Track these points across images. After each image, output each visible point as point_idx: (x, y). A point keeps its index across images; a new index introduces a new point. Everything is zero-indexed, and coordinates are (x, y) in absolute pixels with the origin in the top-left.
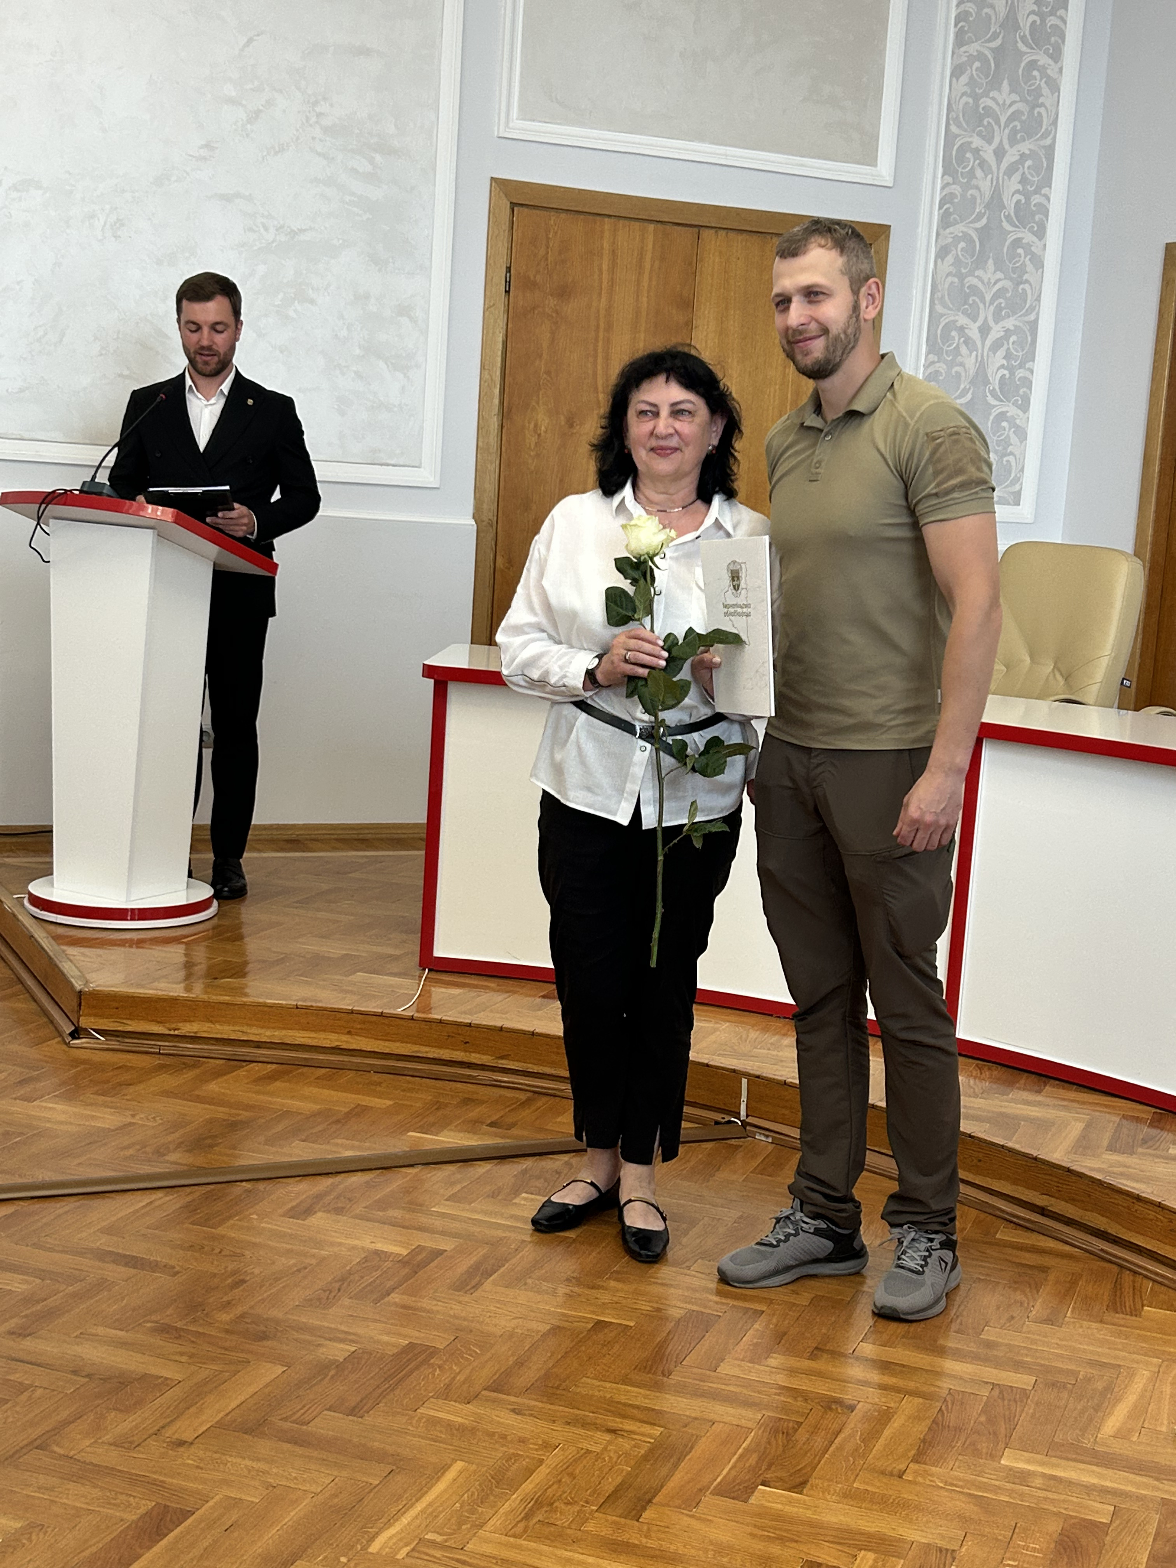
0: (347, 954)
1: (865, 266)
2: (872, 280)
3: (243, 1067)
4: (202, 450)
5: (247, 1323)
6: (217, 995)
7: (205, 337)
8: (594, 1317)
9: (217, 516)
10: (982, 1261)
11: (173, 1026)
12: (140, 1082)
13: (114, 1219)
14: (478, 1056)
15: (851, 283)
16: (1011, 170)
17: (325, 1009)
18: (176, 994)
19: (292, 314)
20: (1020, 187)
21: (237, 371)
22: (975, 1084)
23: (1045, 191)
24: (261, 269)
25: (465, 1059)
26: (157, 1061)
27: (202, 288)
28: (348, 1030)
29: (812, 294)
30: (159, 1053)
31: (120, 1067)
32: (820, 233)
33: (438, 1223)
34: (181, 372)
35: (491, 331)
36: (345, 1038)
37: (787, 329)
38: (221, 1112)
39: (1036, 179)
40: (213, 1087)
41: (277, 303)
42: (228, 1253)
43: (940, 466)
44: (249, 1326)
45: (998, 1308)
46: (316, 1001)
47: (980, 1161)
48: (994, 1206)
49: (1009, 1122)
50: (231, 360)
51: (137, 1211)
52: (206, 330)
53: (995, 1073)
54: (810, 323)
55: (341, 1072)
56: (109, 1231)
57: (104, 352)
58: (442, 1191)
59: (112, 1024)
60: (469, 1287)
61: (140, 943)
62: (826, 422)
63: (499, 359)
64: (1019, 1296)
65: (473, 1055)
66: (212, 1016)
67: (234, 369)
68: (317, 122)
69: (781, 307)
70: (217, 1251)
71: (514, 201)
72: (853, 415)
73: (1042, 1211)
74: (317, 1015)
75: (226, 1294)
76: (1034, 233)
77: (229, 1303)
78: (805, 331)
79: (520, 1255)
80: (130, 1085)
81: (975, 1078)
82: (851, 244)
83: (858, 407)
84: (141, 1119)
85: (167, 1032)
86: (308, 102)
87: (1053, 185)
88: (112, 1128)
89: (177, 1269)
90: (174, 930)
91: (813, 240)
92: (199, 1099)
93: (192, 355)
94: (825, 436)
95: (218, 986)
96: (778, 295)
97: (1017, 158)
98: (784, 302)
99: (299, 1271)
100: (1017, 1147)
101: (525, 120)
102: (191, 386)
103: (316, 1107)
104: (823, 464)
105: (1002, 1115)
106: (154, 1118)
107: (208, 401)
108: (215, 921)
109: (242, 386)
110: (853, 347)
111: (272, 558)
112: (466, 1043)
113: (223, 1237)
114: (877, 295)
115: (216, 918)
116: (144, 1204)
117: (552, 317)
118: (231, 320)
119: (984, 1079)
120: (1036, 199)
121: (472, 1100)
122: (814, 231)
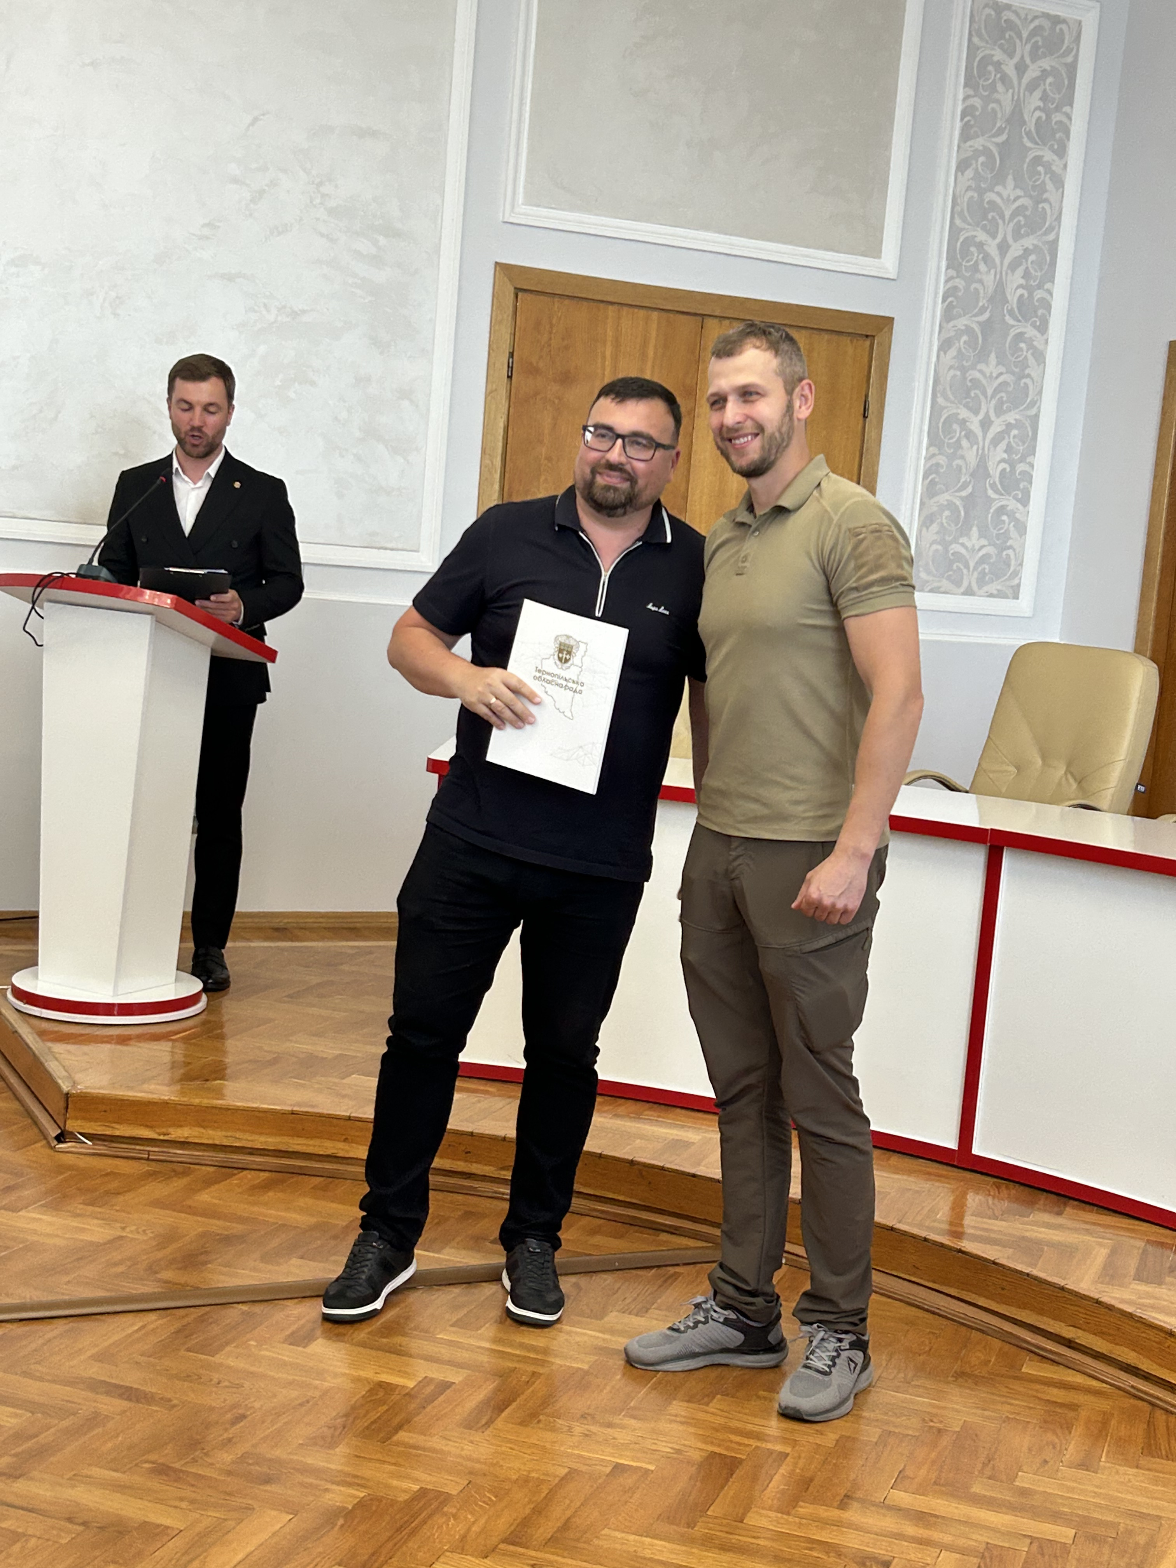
0: (341, 1055)
1: (798, 369)
2: (805, 382)
3: (235, 1174)
4: (187, 534)
5: (250, 1464)
6: (208, 1098)
7: (197, 417)
8: (612, 1459)
9: (208, 599)
10: (1012, 1398)
11: (164, 1130)
12: (129, 1191)
13: (106, 1344)
14: (479, 1166)
15: (786, 383)
16: (1014, 265)
17: (321, 1116)
18: (166, 1098)
19: (292, 395)
20: (1022, 282)
21: (227, 452)
22: (993, 1204)
23: (1048, 286)
24: (262, 349)
25: (466, 1170)
26: (145, 1167)
27: (197, 369)
28: (344, 1137)
29: (747, 394)
30: (148, 1159)
31: (107, 1174)
32: (755, 335)
33: (445, 1352)
34: (170, 453)
35: (492, 416)
36: (341, 1145)
37: (722, 426)
38: (216, 1226)
39: (1039, 274)
40: (205, 1197)
41: (278, 383)
42: (226, 1383)
43: (861, 561)
44: (252, 1467)
45: (1030, 1450)
46: (313, 1106)
47: (1003, 1289)
48: (1018, 1338)
49: (1031, 1248)
50: (221, 442)
51: (130, 1335)
52: (198, 410)
53: (1013, 1192)
54: (745, 421)
55: (337, 1181)
56: (102, 1357)
57: (100, 430)
58: (447, 1316)
59: (99, 1128)
60: (480, 1425)
61: (123, 1040)
62: (755, 517)
63: (500, 445)
64: (1050, 1437)
65: (474, 1165)
66: (204, 1121)
67: (223, 451)
68: (321, 203)
69: (716, 406)
70: (215, 1380)
71: (519, 286)
72: (781, 511)
73: (1069, 1344)
74: (313, 1121)
75: (226, 1430)
76: (1038, 329)
77: (230, 1440)
78: (742, 428)
79: (531, 1389)
80: (118, 1194)
81: (994, 1197)
82: (785, 346)
83: (784, 502)
84: (131, 1232)
85: (156, 1136)
86: (313, 183)
87: (1056, 282)
88: (101, 1241)
89: (175, 1402)
90: (163, 1025)
91: (748, 341)
92: (192, 1211)
93: (183, 436)
94: (754, 532)
95: (209, 1089)
96: (713, 395)
97: (1021, 252)
98: (719, 401)
99: (301, 1405)
100: (1042, 1275)
101: (530, 205)
102: (177, 469)
103: (313, 1220)
104: (750, 559)
105: (1024, 1238)
106: (144, 1231)
107: (195, 483)
108: (203, 1017)
109: (231, 466)
110: (787, 446)
111: (263, 640)
112: (467, 1153)
113: (221, 1365)
114: (810, 396)
115: (206, 1013)
116: (136, 1328)
117: (554, 402)
118: (223, 402)
119: (1003, 1200)
120: (1039, 294)
121: (471, 1213)
122: (749, 333)
